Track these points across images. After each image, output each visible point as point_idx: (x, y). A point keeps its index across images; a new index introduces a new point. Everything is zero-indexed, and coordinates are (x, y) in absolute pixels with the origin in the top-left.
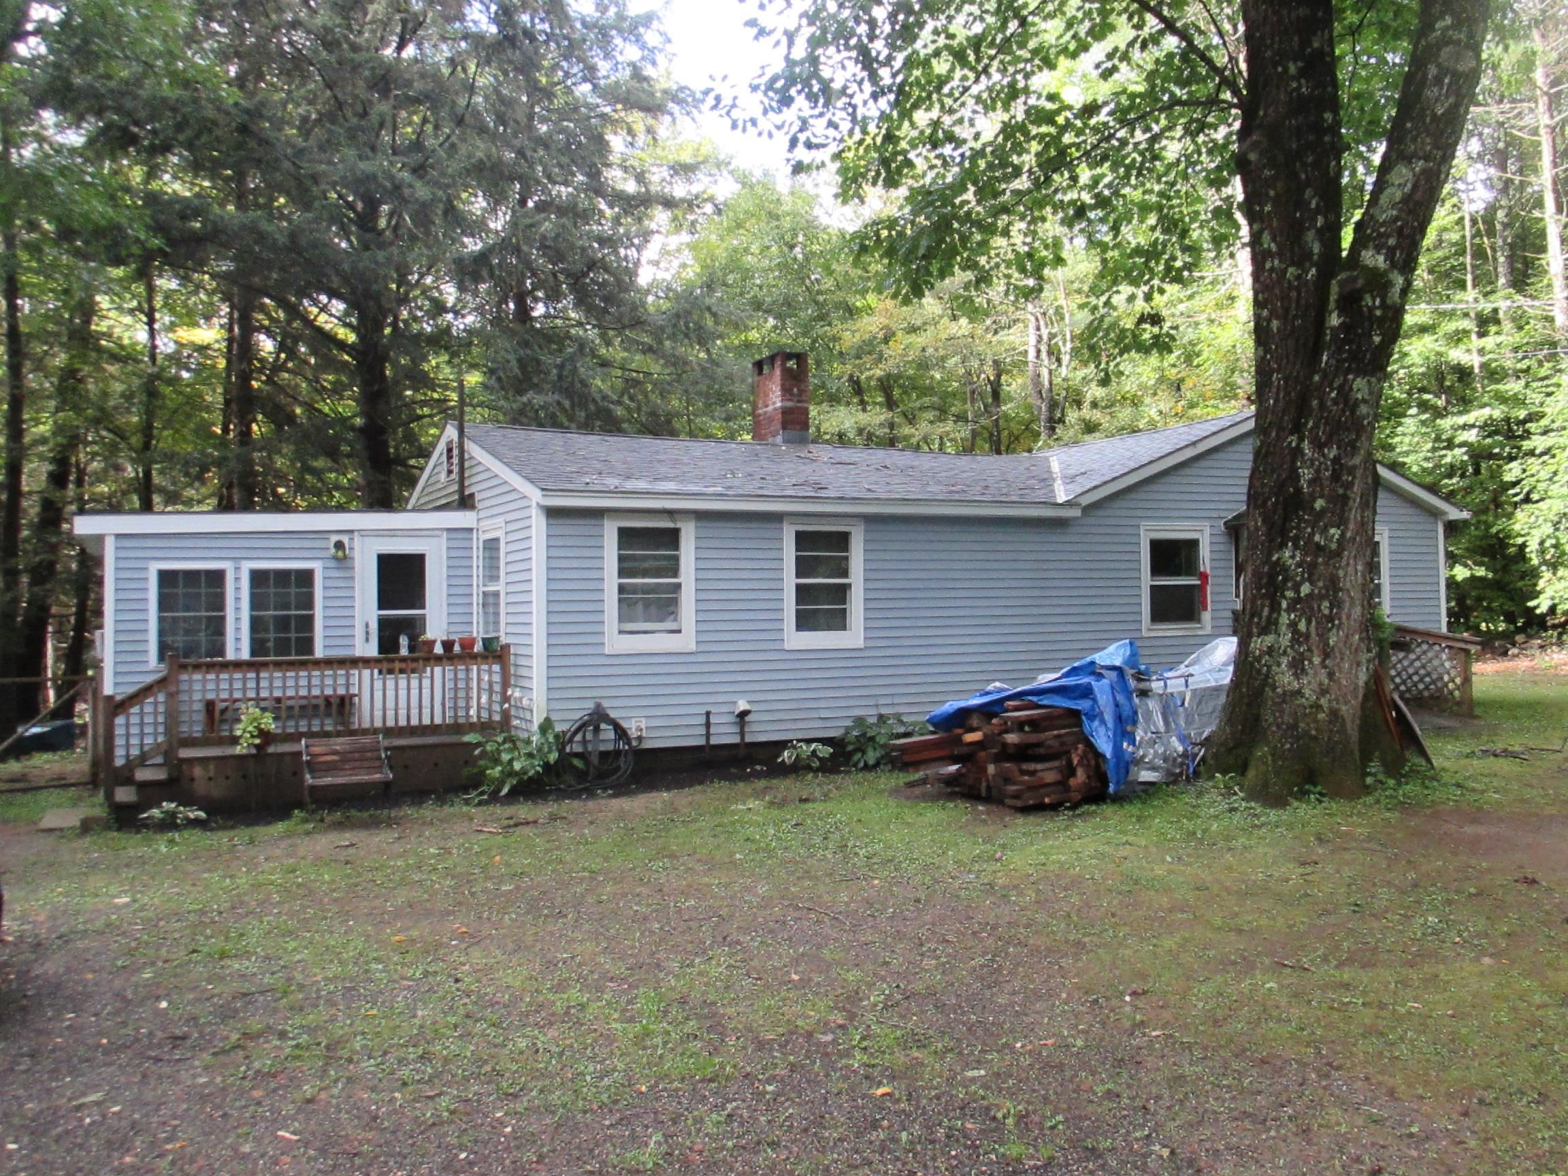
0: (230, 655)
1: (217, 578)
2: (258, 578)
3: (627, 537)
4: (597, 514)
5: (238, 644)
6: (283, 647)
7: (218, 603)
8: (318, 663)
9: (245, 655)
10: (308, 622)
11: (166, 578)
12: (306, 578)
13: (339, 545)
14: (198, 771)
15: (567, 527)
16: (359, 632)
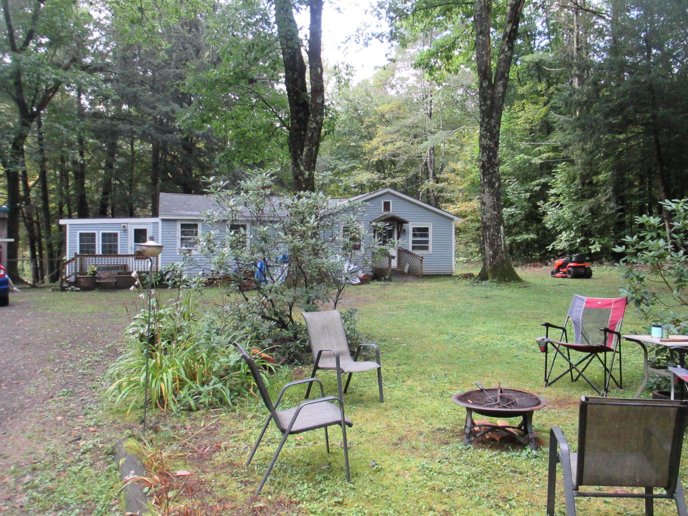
0: (97, 253)
1: (93, 235)
2: (104, 235)
3: (183, 226)
4: (175, 220)
5: (99, 250)
6: (110, 252)
7: (94, 240)
8: (119, 256)
9: (101, 253)
10: (116, 246)
11: (81, 235)
12: (116, 235)
13: (124, 227)
14: (82, 280)
15: (167, 224)
16: (129, 249)
